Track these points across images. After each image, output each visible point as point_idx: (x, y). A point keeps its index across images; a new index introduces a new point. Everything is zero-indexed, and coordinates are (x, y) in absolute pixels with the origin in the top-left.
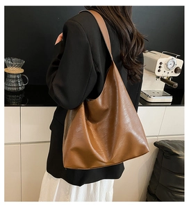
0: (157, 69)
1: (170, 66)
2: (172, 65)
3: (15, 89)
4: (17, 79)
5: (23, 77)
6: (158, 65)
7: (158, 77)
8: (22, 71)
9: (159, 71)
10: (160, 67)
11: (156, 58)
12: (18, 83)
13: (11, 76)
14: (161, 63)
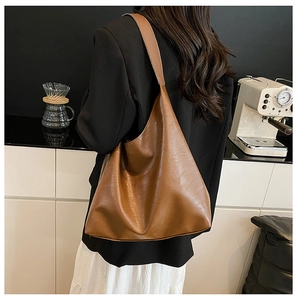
0: (261, 104)
1: (281, 101)
2: (287, 98)
3: (56, 125)
4: (59, 111)
5: (67, 108)
6: (263, 98)
7: (265, 118)
8: (67, 101)
9: (264, 107)
10: (265, 102)
11: (259, 88)
12: (59, 117)
13: (51, 108)
14: (267, 96)
